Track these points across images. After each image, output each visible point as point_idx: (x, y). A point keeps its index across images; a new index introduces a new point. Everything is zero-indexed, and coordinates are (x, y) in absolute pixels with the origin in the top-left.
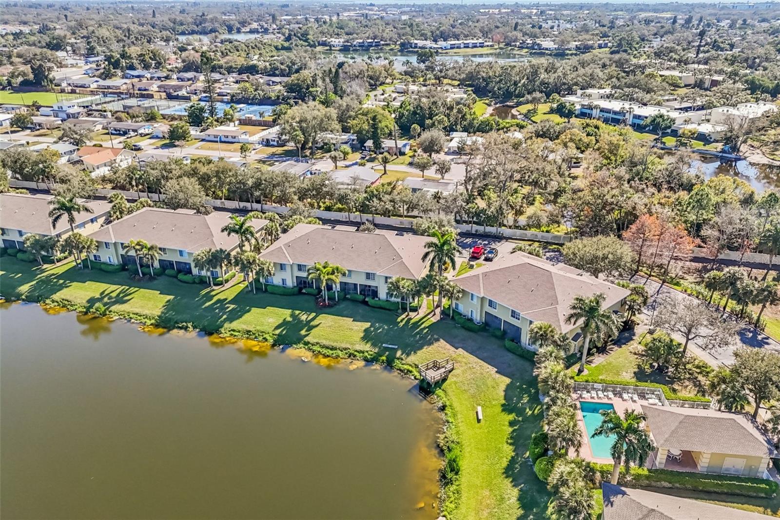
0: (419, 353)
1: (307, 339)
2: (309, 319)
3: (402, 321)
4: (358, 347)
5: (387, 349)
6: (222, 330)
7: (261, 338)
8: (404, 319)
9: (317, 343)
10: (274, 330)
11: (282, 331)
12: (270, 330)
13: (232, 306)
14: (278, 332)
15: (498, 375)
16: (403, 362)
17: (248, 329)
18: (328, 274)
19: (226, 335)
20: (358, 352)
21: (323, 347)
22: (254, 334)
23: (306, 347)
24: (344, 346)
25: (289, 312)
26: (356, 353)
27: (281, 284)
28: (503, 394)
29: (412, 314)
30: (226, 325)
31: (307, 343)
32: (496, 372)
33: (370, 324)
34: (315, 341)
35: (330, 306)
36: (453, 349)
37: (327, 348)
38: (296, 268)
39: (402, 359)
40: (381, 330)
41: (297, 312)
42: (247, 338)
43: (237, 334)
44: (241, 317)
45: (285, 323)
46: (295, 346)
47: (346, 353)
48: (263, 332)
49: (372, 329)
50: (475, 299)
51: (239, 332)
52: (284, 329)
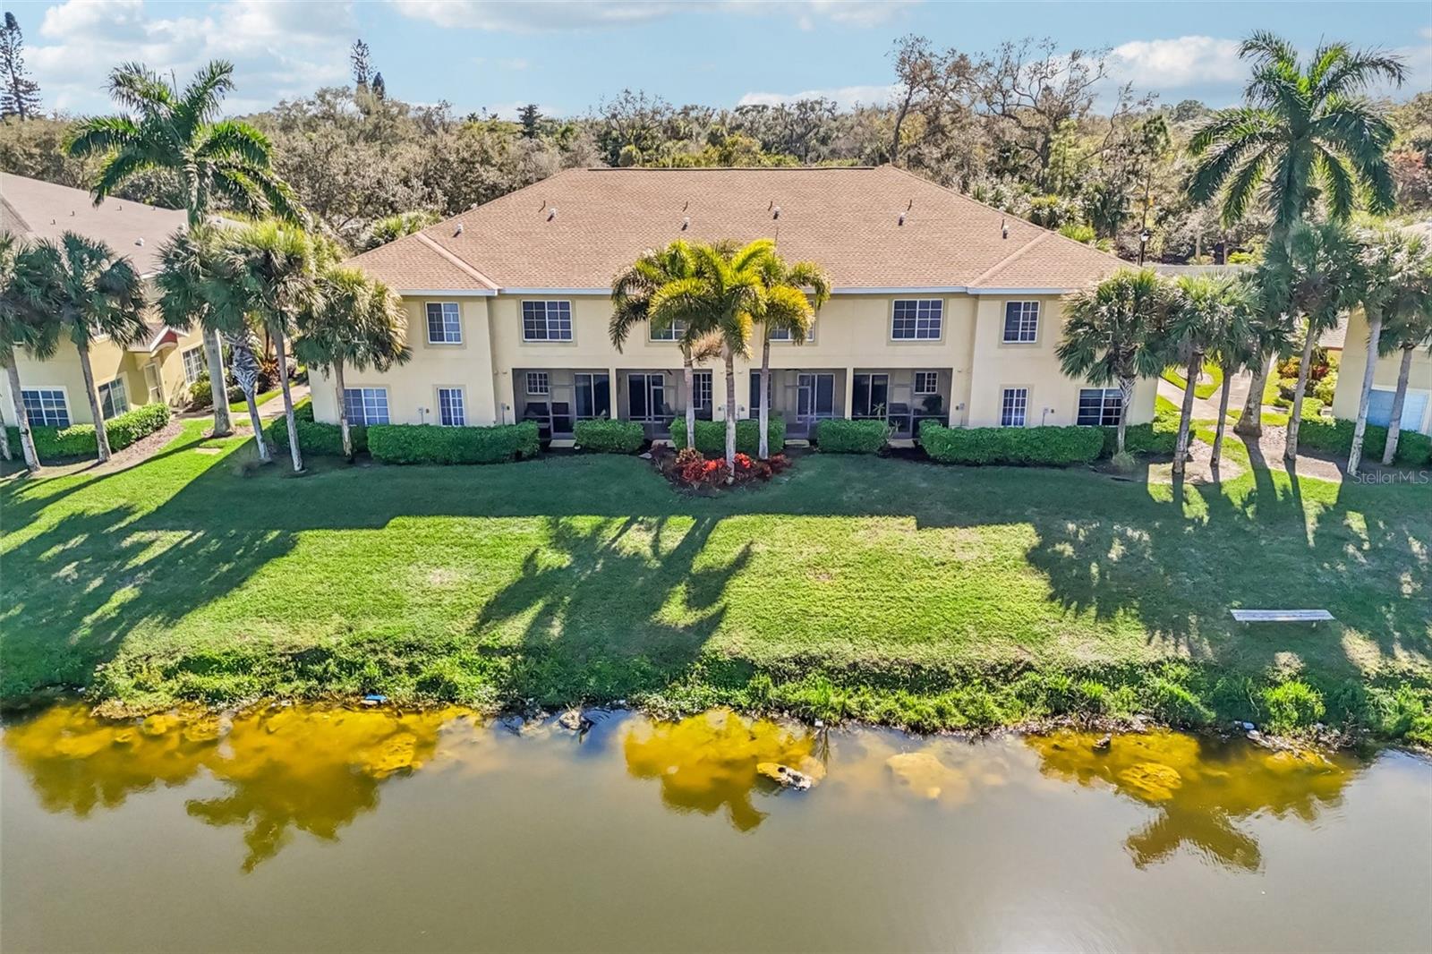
1: (722, 644)
2: (671, 544)
4: (1076, 652)
6: (117, 673)
7: (404, 690)
9: (804, 664)
10: (477, 629)
11: (542, 623)
12: (459, 629)
13: (166, 540)
14: (513, 630)
19: (145, 700)
21: (855, 684)
22: (350, 667)
23: (741, 697)
24: (999, 651)
25: (532, 526)
26: (1088, 688)
27: (434, 418)
30: (137, 641)
31: (735, 673)
33: (1026, 527)
34: (785, 649)
38: (511, 318)
40: (1120, 549)
41: (581, 522)
42: (308, 698)
43: (226, 682)
44: (235, 580)
46: (656, 698)
48: (411, 647)
49: (1067, 550)
51: (243, 666)
52: (548, 612)
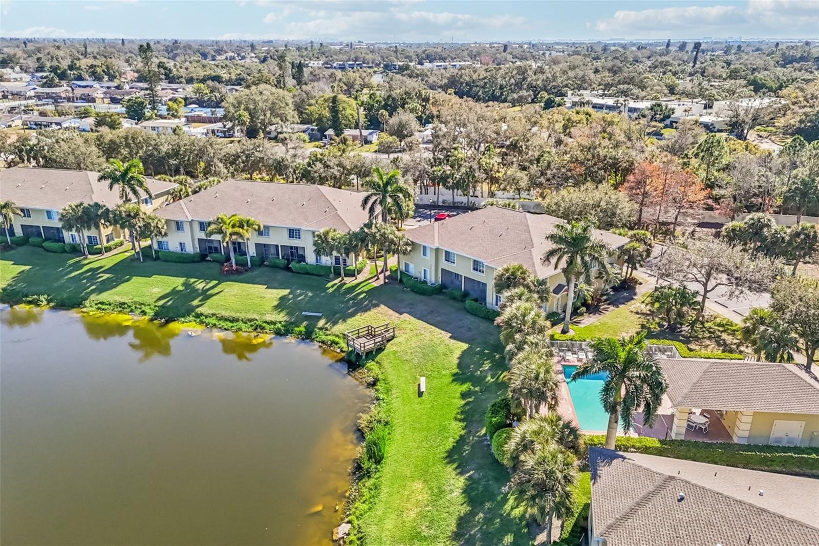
0: (349, 321)
1: (199, 310)
2: (207, 287)
3: (332, 286)
4: (268, 318)
5: (307, 318)
6: (87, 303)
7: (137, 312)
8: (336, 284)
9: (213, 315)
10: (155, 302)
11: (168, 301)
12: (151, 301)
13: (106, 276)
14: (161, 303)
15: (452, 341)
16: (328, 332)
17: (122, 301)
18: (233, 226)
19: (91, 308)
20: (268, 323)
21: (220, 320)
22: (129, 307)
23: (198, 320)
24: (249, 316)
25: (182, 280)
26: (264, 325)
27: (179, 250)
28: (457, 361)
29: (348, 280)
30: (93, 297)
31: (198, 316)
32: (451, 337)
33: (288, 291)
34: (211, 312)
35: (238, 272)
36: (397, 315)
37: (226, 320)
38: (196, 227)
39: (327, 329)
40: (302, 297)
41: (192, 280)
42: (120, 312)
43: (106, 307)
44: (115, 287)
45: (174, 292)
46: (183, 319)
47: (252, 326)
48: (142, 304)
49: (291, 296)
50: (428, 252)
51: (110, 304)
52: (170, 300)
